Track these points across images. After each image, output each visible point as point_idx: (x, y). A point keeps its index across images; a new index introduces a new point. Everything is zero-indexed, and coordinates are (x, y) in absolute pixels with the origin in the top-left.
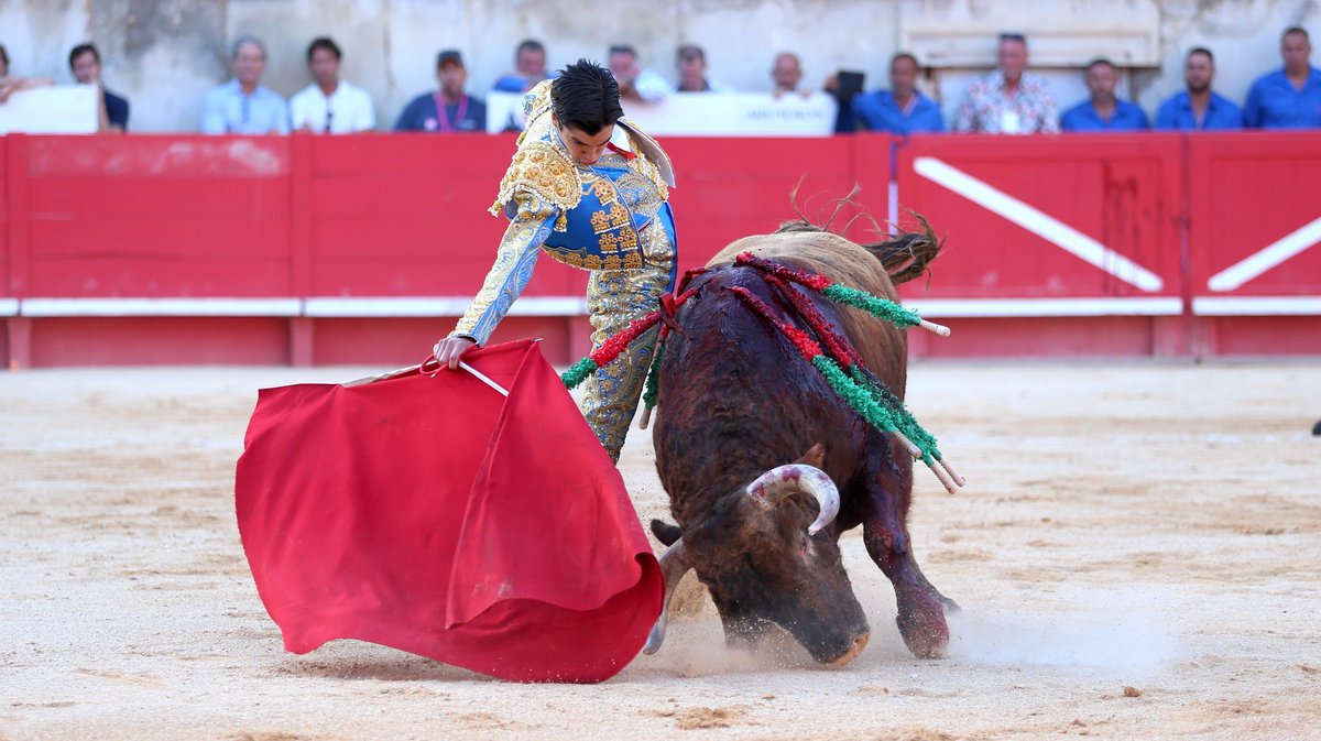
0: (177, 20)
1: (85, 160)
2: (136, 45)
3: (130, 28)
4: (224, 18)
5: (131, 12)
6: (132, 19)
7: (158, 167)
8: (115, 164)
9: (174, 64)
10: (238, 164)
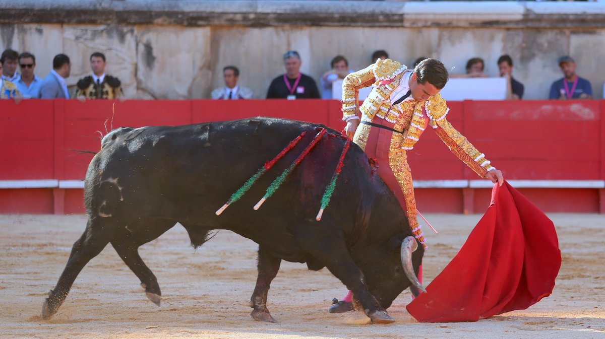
0: (546, 45)
1: (501, 113)
2: (526, 58)
3: (523, 49)
4: (569, 44)
5: (524, 42)
6: (524, 45)
7: (536, 116)
8: (515, 115)
9: (544, 66)
10: (575, 115)
